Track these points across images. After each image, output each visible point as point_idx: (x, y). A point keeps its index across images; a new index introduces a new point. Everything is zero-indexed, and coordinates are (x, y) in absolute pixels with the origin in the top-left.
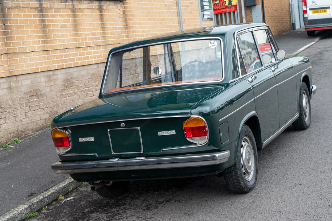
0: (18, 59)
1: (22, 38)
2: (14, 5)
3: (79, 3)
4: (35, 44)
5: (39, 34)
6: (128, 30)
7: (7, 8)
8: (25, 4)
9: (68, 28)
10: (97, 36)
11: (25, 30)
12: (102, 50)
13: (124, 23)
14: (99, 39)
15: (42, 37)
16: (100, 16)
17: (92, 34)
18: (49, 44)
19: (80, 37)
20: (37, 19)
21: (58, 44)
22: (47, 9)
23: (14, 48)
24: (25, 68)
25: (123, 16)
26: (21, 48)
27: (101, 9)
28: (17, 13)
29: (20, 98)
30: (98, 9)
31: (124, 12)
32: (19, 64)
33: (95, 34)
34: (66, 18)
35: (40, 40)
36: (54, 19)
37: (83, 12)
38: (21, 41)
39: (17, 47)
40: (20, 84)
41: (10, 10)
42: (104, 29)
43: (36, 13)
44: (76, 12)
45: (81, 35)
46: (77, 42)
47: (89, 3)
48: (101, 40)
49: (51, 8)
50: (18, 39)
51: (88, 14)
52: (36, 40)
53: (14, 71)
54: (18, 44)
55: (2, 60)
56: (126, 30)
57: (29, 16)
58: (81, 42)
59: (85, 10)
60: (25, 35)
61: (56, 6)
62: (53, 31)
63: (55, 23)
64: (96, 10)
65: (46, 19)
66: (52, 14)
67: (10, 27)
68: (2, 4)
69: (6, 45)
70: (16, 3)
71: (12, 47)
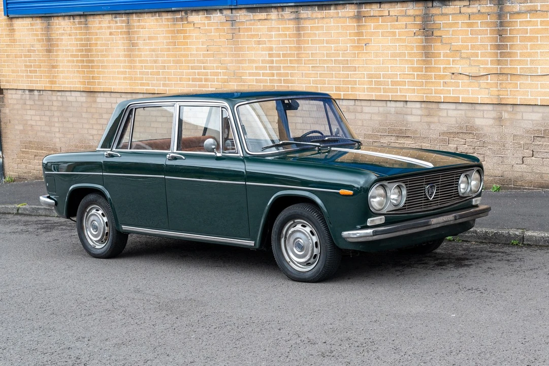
0: (519, 82)
1: (530, 55)
2: (523, 9)
7: (510, 14)
23: (514, 68)
24: (529, 97)
26: (527, 68)
28: (529, 19)
29: (515, 136)
32: (518, 89)
38: (529, 59)
39: (518, 67)
40: (519, 117)
41: (516, 16)
50: (522, 55)
53: (508, 98)
54: (520, 62)
55: (489, 81)
60: (539, 51)
67: (511, 39)
68: (501, 9)
69: (499, 62)
70: (529, 6)
71: (509, 66)
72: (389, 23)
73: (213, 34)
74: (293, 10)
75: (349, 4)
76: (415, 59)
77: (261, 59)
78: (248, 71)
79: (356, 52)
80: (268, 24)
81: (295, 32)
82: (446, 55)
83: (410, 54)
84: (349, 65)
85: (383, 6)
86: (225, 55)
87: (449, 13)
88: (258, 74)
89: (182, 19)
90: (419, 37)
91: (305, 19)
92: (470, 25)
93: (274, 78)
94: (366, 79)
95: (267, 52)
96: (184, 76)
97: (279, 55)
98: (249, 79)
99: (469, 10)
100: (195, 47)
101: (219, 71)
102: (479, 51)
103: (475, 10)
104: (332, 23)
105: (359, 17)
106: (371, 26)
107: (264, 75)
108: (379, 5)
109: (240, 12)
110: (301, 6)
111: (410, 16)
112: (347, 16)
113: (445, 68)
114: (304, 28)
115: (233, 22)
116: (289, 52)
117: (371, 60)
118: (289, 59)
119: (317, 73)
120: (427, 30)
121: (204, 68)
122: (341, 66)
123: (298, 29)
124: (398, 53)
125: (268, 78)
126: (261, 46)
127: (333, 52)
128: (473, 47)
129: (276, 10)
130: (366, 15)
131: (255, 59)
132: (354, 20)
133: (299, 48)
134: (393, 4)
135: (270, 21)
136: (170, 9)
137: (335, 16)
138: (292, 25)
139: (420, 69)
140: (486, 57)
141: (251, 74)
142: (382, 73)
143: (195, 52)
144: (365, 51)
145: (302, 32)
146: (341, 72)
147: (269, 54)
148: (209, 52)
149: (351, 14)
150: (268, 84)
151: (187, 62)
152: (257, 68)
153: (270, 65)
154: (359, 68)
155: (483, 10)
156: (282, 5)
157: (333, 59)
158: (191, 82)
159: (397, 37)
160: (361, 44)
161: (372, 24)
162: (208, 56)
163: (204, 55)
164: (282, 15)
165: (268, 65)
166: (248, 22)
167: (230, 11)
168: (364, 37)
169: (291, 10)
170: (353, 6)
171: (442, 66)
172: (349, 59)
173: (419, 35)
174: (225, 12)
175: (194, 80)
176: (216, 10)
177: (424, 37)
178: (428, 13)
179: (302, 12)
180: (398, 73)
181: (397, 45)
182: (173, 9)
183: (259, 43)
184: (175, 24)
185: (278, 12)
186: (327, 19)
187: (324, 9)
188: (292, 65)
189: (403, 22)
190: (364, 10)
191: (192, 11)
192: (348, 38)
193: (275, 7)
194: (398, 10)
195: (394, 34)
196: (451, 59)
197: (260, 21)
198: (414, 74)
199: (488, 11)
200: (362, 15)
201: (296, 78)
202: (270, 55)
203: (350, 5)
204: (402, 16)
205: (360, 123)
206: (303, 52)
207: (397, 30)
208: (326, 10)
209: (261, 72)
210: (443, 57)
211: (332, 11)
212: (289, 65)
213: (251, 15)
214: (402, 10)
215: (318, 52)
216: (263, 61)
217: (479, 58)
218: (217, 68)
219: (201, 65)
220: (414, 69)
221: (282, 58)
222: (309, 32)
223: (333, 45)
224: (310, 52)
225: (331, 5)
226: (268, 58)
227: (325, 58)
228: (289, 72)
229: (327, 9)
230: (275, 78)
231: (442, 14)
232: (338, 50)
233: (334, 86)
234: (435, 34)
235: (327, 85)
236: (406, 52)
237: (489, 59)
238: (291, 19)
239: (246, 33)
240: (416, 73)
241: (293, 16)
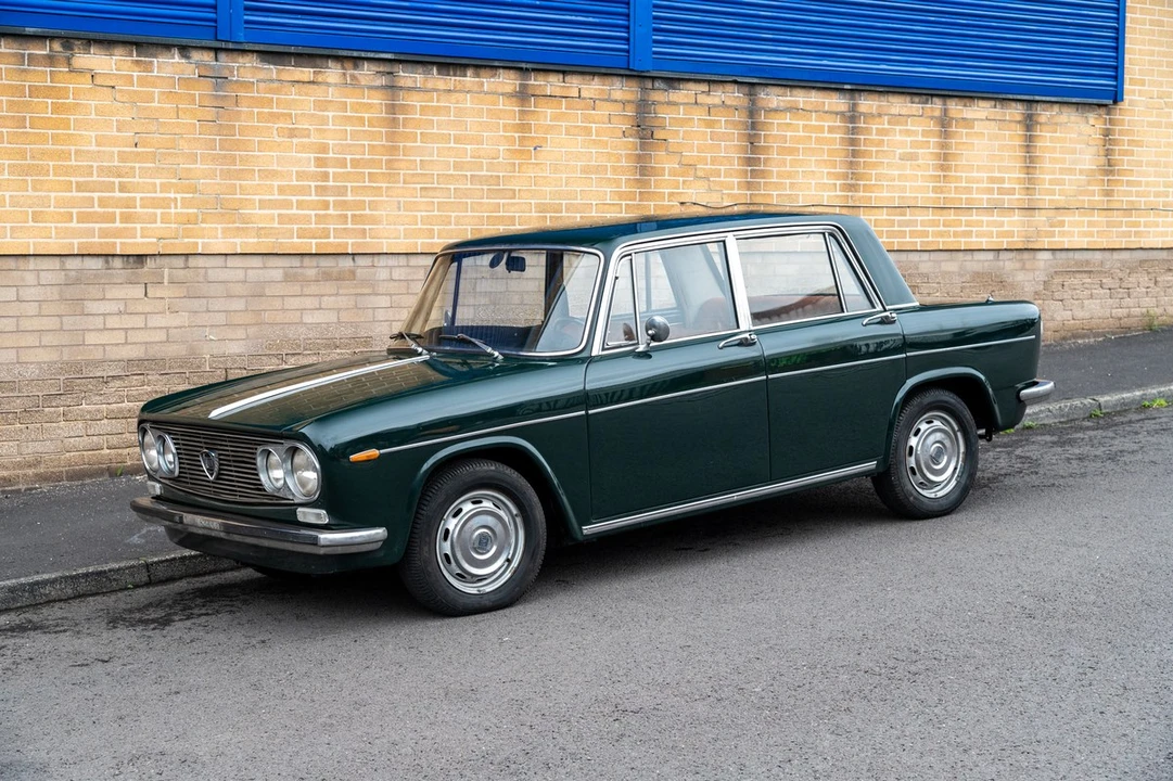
1: (789, 175)
2: (782, 104)
3: (965, 106)
4: (824, 191)
5: (838, 170)
6: (1110, 178)
7: (765, 110)
8: (812, 103)
9: (920, 162)
10: (1006, 186)
11: (801, 157)
12: (1016, 218)
13: (1103, 160)
14: (1011, 191)
15: (845, 176)
16: (1024, 138)
17: (992, 180)
18: (861, 194)
19: (953, 185)
20: (838, 136)
21: (885, 194)
22: (869, 116)
23: (768, 194)
25: (1102, 143)
26: (786, 195)
27: (1029, 123)
28: (788, 121)
30: (1019, 122)
31: (1107, 133)
33: (1002, 180)
34: (920, 138)
35: (838, 182)
36: (886, 138)
37: (973, 128)
38: (788, 181)
39: (775, 193)
41: (772, 113)
42: (1031, 170)
43: (838, 124)
44: (950, 126)
45: (959, 179)
46: (942, 196)
47: (995, 107)
48: (1017, 196)
49: (880, 115)
50: (780, 175)
51: (986, 131)
52: (825, 181)
54: (777, 186)
56: (1106, 178)
57: (820, 129)
58: (953, 195)
59: (980, 122)
60: (800, 170)
61: (895, 110)
62: (875, 165)
63: (886, 149)
64: (1013, 125)
65: (862, 137)
66: (880, 127)
67: (766, 149)
68: (753, 102)
69: (749, 186)
70: (790, 101)
71: (762, 192)
72: (579, 112)
73: (156, 104)
74: (381, 69)
75: (504, 68)
76: (623, 178)
77: (294, 169)
78: (257, 197)
79: (517, 162)
80: (318, 93)
81: (384, 115)
82: (673, 173)
83: (614, 169)
84: (501, 187)
85: (568, 78)
86: (193, 158)
87: (680, 101)
88: (288, 205)
89: (51, 59)
90: (631, 140)
91: (409, 89)
92: (710, 124)
93: (328, 212)
94: (534, 214)
95: (312, 155)
96: (52, 209)
97: (343, 163)
98: (261, 215)
99: (708, 100)
100: (93, 134)
101: (172, 195)
102: (722, 167)
103: (717, 101)
104: (468, 102)
105: (523, 95)
106: (546, 113)
107: (300, 205)
108: (561, 76)
109: (241, 60)
110: (400, 61)
111: (616, 101)
112: (500, 91)
113: (671, 194)
114: (404, 109)
115: (221, 80)
116: (366, 156)
117: (545, 177)
118: (367, 171)
119: (433, 202)
120: (644, 129)
121: (123, 188)
122: (485, 187)
123: (392, 109)
124: (594, 166)
125: (313, 213)
126: (295, 140)
127: (469, 159)
128: (714, 160)
129: (339, 66)
130: (537, 92)
131: (279, 169)
132: (514, 99)
133: (393, 150)
134: (588, 78)
135: (323, 87)
136: (18, 30)
137: (476, 88)
138: (377, 100)
139: (631, 196)
140: (731, 176)
141: (263, 204)
142: (564, 202)
143: (94, 148)
144: (533, 161)
145: (401, 117)
146: (485, 200)
147: (317, 159)
148: (139, 150)
149: (509, 89)
150: (313, 226)
151: (68, 171)
152: (281, 190)
153: (319, 183)
154: (522, 193)
155: (728, 102)
156: (355, 54)
157: (469, 174)
158: (74, 224)
159: (594, 137)
160: (527, 145)
161: (549, 111)
162: (139, 157)
163: (123, 157)
164: (353, 77)
165: (313, 184)
166: (262, 85)
167: (212, 54)
168: (533, 135)
169: (374, 68)
170: (512, 74)
171: (667, 191)
172: (501, 174)
173: (631, 136)
174: (196, 56)
175: (83, 218)
176: (168, 47)
177: (638, 140)
178: (646, 98)
179: (401, 74)
180: (594, 203)
181: (594, 151)
182: (29, 30)
183: (292, 133)
184: (24, 70)
185: (343, 68)
186: (457, 94)
187: (451, 73)
188: (374, 185)
189: (604, 110)
190: (532, 82)
191: (89, 42)
192: (502, 133)
193: (337, 58)
194: (595, 90)
195: (588, 131)
196: (681, 179)
197: (297, 85)
198: (621, 205)
199: (735, 103)
200: (530, 92)
201: (384, 213)
202: (320, 162)
203: (507, 71)
204: (603, 100)
205: (516, 299)
206: (401, 157)
207: (594, 125)
208: (455, 75)
209: (294, 199)
210: (669, 175)
211: (468, 79)
212: (367, 184)
213: (272, 70)
214: (602, 90)
215: (435, 158)
216: (300, 175)
217: (722, 179)
218: (165, 188)
219: (112, 179)
220: (621, 195)
221: (349, 170)
222: (418, 116)
223: (469, 147)
224: (418, 159)
225: (466, 66)
226: (313, 169)
227: (451, 172)
228: (367, 199)
229: (458, 73)
230: (331, 212)
231: (669, 103)
232: (479, 157)
233: (469, 227)
234: (655, 137)
235: (453, 227)
236: (609, 164)
237: (736, 180)
238: (377, 88)
239: (256, 110)
240: (624, 203)
241: (383, 81)
